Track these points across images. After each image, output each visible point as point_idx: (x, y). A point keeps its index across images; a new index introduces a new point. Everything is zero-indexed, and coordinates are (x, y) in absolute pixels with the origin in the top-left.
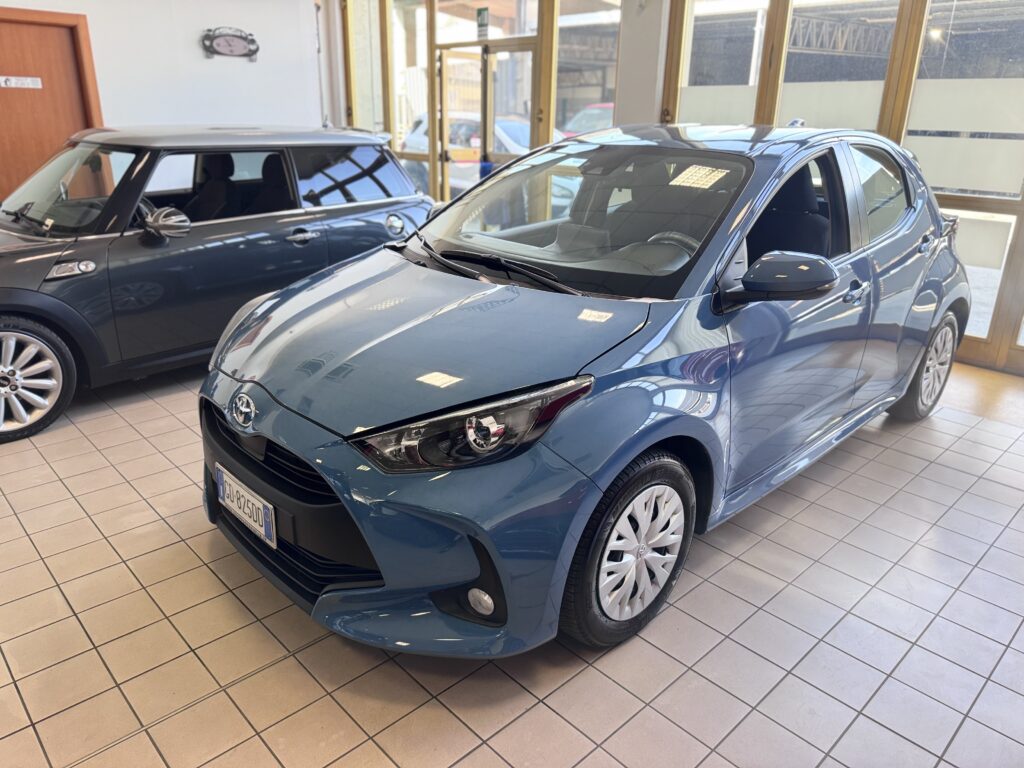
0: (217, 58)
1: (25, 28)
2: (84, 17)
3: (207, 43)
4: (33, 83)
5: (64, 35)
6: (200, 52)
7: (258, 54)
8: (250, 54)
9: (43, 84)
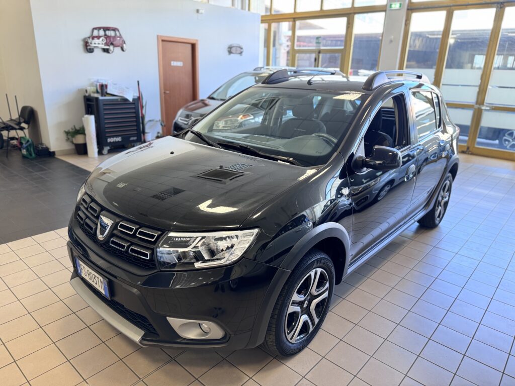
0: (232, 55)
1: (179, 44)
2: (197, 40)
3: (230, 49)
4: (180, 64)
5: (191, 47)
6: (227, 53)
7: (243, 53)
8: (241, 53)
9: (183, 64)
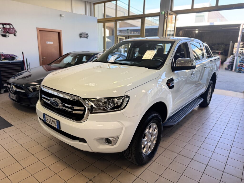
0: (82, 38)
2: (61, 30)
3: (80, 35)
5: (57, 33)
6: (79, 37)
7: (88, 37)
9: (54, 43)
